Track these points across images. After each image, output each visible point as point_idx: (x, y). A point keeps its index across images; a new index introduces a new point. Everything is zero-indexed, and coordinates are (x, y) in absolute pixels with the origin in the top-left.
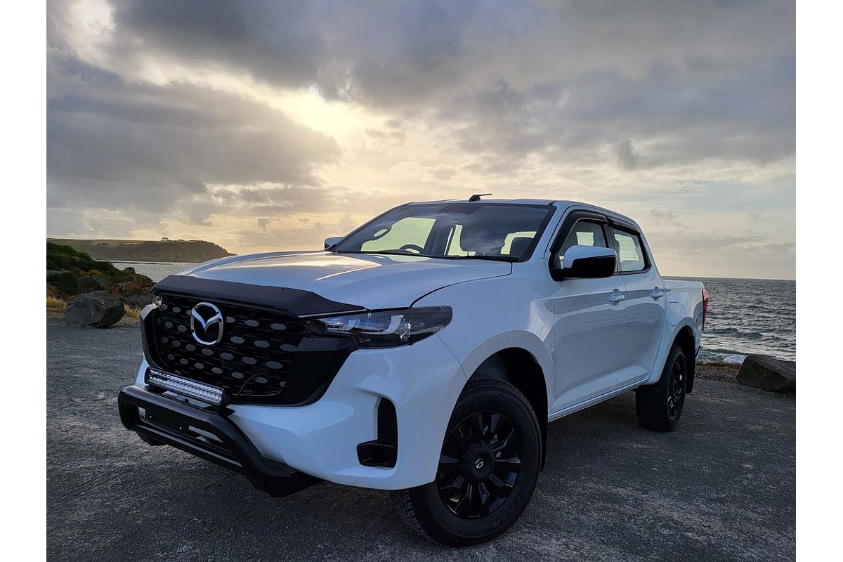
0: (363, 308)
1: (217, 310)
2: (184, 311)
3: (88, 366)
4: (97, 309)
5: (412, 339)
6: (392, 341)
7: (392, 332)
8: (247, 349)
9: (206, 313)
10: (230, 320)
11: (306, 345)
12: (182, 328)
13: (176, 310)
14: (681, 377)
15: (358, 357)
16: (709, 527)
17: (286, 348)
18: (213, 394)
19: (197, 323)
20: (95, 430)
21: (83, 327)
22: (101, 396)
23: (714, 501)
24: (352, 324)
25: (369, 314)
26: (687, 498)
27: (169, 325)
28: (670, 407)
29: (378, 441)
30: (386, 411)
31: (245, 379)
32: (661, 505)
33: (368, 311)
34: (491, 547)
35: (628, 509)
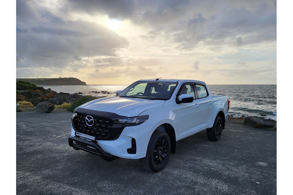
0: (127, 117)
1: (92, 118)
2: (83, 117)
3: (48, 126)
4: (46, 107)
5: (139, 124)
6: (134, 124)
7: (134, 122)
8: (100, 127)
9: (89, 118)
10: (96, 120)
11: (114, 126)
12: (83, 122)
13: (81, 117)
14: (220, 125)
15: (127, 129)
16: (218, 167)
17: (109, 127)
18: (93, 138)
19: (87, 121)
20: (56, 146)
21: (42, 113)
22: (55, 136)
23: (222, 160)
24: (125, 120)
25: (129, 118)
26: (215, 159)
27: (79, 120)
28: (216, 134)
29: (132, 148)
30: (133, 141)
31: (100, 134)
32: (208, 161)
33: (128, 118)
34: (160, 172)
35: (198, 162)
